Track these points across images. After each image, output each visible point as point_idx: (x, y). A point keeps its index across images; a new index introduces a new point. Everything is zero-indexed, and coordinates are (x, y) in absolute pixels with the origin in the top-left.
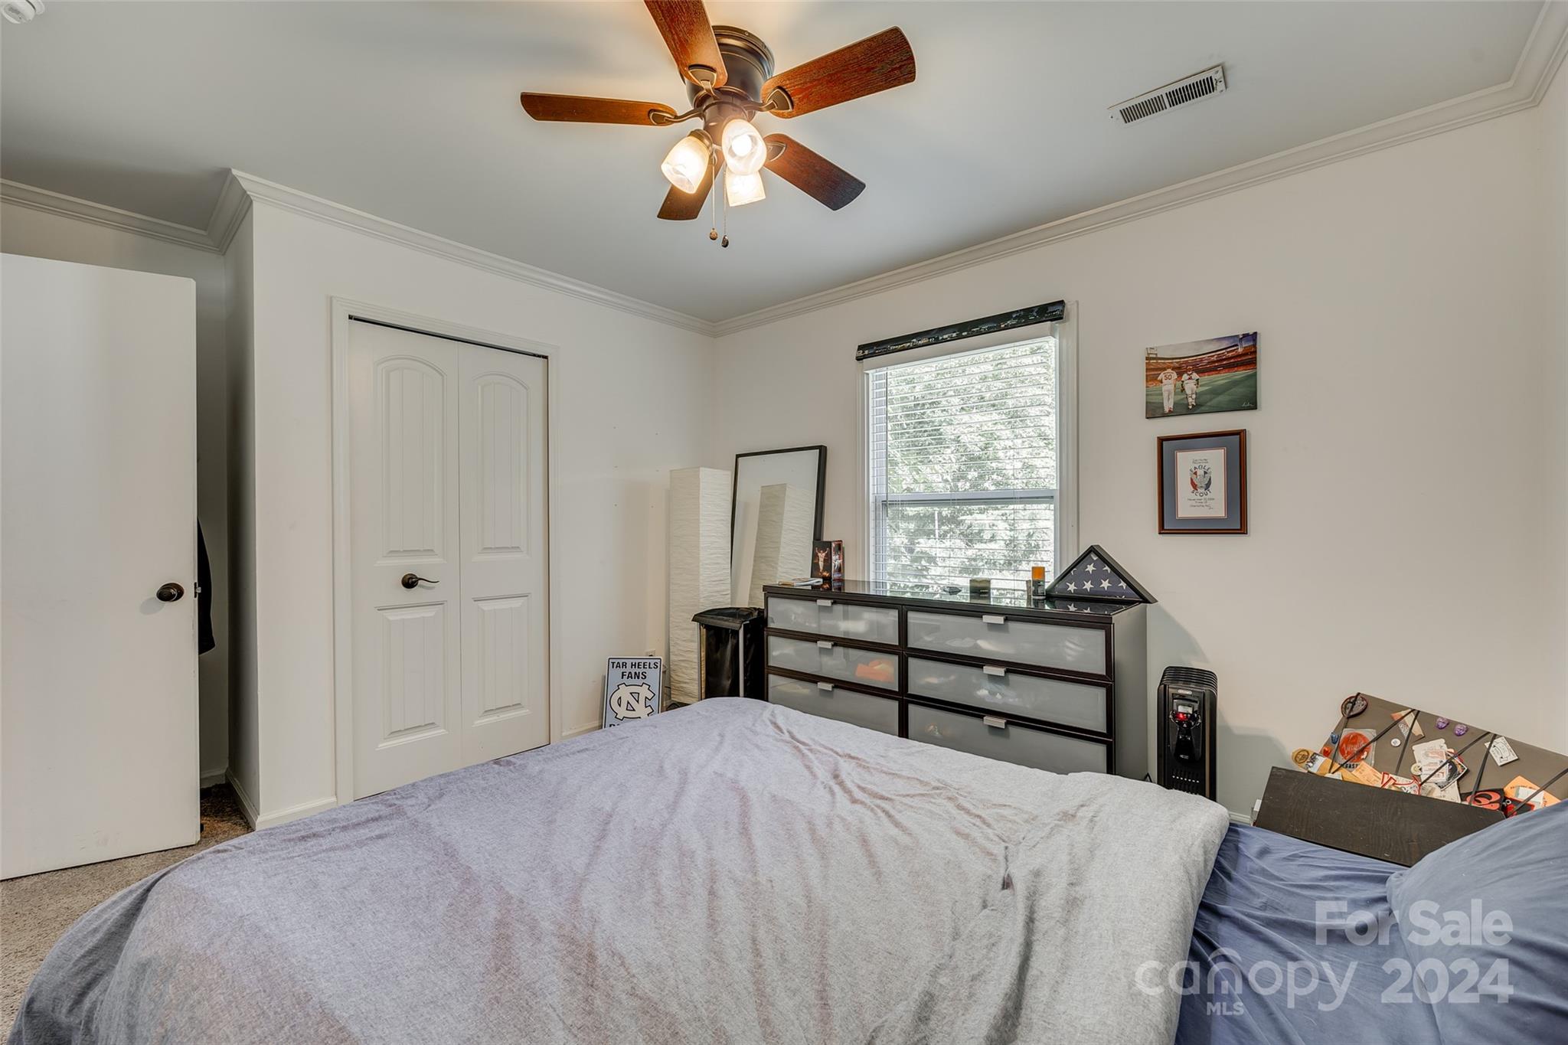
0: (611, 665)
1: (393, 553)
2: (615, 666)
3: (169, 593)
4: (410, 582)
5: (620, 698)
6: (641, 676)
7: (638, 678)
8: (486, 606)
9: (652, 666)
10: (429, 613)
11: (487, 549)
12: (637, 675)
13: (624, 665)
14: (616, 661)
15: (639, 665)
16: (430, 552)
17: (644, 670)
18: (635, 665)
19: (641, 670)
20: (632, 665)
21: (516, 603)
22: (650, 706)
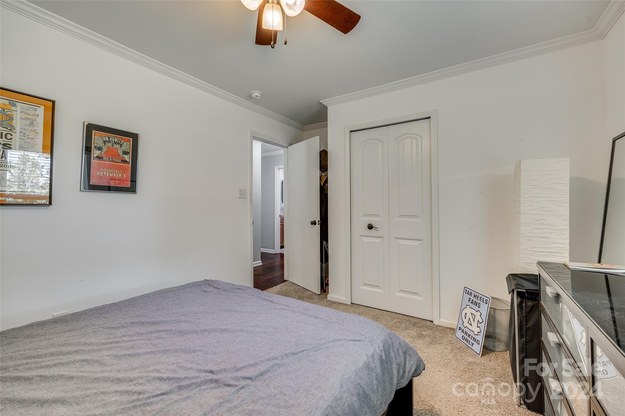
0: (465, 291)
1: (365, 215)
2: (467, 293)
3: (314, 223)
4: (370, 227)
5: (466, 313)
6: (478, 305)
7: (476, 306)
8: (401, 242)
9: (484, 301)
10: (378, 240)
11: (401, 216)
12: (476, 304)
13: (471, 294)
14: (468, 290)
15: (478, 297)
16: (377, 215)
17: (480, 302)
18: (476, 296)
19: (479, 301)
20: (474, 296)
21: (416, 243)
22: (479, 327)
